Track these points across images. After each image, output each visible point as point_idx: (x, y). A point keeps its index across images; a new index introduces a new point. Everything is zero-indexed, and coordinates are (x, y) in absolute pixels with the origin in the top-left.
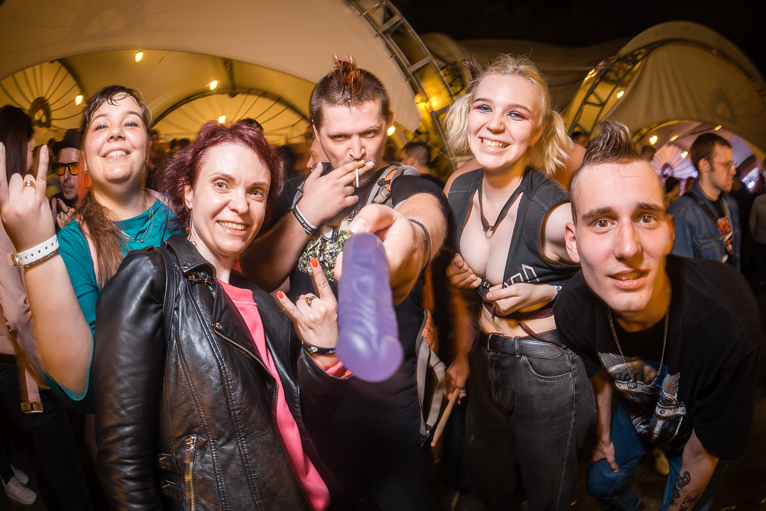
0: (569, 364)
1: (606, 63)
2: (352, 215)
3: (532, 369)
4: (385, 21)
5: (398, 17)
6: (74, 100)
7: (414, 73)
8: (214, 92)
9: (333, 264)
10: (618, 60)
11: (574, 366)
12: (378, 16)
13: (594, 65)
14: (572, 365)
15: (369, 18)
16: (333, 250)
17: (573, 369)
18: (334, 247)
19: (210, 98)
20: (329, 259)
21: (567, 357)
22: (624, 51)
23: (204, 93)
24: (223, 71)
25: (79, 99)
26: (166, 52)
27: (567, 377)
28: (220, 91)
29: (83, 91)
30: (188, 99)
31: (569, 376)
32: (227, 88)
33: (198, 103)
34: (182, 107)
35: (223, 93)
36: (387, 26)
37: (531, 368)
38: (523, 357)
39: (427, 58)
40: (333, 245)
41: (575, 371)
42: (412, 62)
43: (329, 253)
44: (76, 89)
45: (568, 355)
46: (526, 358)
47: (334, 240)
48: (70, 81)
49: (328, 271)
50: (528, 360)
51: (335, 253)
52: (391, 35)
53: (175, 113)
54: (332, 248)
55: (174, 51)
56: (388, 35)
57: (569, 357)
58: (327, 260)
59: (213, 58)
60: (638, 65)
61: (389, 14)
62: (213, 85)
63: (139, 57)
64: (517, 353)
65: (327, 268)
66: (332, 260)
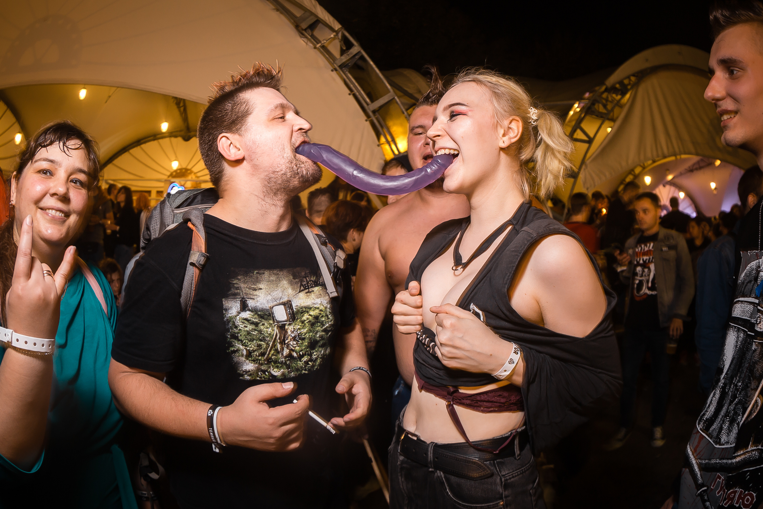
0: (500, 489)
1: (591, 95)
2: (306, 285)
3: (448, 490)
4: (342, 52)
5: (356, 49)
6: (13, 139)
7: (374, 112)
8: (167, 135)
9: (300, 351)
10: (607, 90)
11: (506, 493)
12: (335, 48)
13: (579, 98)
14: (505, 491)
15: (324, 50)
16: (295, 332)
17: (506, 497)
18: (294, 329)
19: (161, 141)
20: (295, 346)
21: (498, 480)
22: (613, 79)
23: (156, 136)
24: (176, 112)
25: (18, 138)
26: (114, 89)
27: (496, 507)
28: (172, 134)
29: (24, 130)
30: (138, 142)
31: (498, 506)
32: (181, 131)
33: (150, 146)
34: (132, 151)
35: (176, 137)
36: (344, 59)
37: (447, 488)
38: (438, 471)
39: (389, 94)
40: (292, 326)
41: (509, 498)
42: (373, 98)
43: (292, 338)
44: (17, 126)
45: (499, 478)
46: (442, 474)
47: (291, 320)
48: (10, 117)
49: (299, 362)
50: (444, 477)
51: (299, 336)
52: (348, 70)
53: (125, 157)
54: (293, 330)
55: (123, 88)
56: (345, 70)
57: (501, 479)
58: (293, 348)
59: (165, 97)
60: (628, 96)
61: (347, 45)
62: (165, 127)
63: (83, 94)
64: (430, 466)
65: (296, 359)
66: (298, 346)
